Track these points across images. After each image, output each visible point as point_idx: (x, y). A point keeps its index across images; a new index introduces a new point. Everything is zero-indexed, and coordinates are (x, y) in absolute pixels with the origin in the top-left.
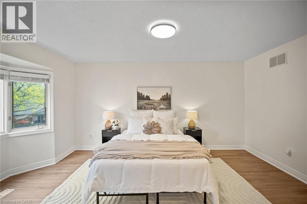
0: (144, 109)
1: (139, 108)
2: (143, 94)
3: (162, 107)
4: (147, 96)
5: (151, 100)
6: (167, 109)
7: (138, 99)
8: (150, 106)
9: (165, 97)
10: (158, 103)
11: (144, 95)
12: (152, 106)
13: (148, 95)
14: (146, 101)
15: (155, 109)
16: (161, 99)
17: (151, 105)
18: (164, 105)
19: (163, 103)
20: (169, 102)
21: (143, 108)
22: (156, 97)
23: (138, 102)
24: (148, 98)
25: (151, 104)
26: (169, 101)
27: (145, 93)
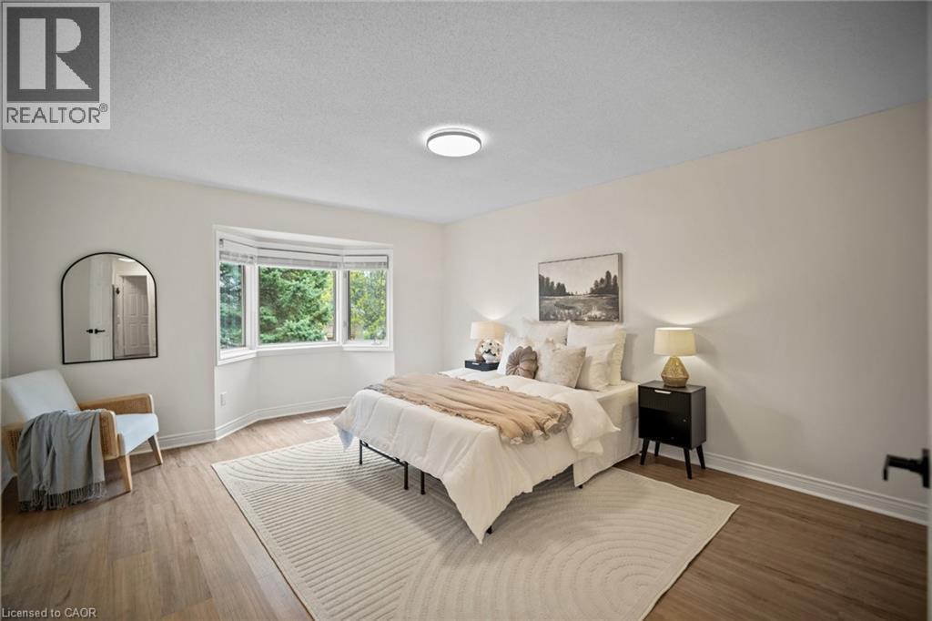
0: (554, 320)
1: (545, 317)
2: (550, 281)
3: (595, 313)
4: (559, 284)
5: (568, 294)
6: (608, 320)
7: (540, 295)
8: (567, 311)
9: (603, 286)
10: (584, 301)
11: (553, 283)
12: (571, 311)
13: (561, 283)
14: (558, 299)
15: (577, 320)
16: (593, 292)
17: (569, 308)
18: (599, 310)
19: (597, 303)
20: (614, 299)
21: (552, 317)
22: (580, 285)
23: (540, 300)
24: (561, 290)
25: (570, 305)
26: (614, 296)
27: (555, 279)
